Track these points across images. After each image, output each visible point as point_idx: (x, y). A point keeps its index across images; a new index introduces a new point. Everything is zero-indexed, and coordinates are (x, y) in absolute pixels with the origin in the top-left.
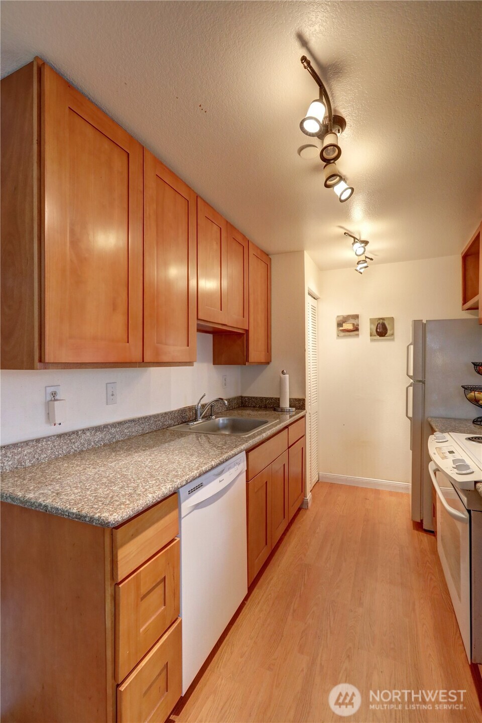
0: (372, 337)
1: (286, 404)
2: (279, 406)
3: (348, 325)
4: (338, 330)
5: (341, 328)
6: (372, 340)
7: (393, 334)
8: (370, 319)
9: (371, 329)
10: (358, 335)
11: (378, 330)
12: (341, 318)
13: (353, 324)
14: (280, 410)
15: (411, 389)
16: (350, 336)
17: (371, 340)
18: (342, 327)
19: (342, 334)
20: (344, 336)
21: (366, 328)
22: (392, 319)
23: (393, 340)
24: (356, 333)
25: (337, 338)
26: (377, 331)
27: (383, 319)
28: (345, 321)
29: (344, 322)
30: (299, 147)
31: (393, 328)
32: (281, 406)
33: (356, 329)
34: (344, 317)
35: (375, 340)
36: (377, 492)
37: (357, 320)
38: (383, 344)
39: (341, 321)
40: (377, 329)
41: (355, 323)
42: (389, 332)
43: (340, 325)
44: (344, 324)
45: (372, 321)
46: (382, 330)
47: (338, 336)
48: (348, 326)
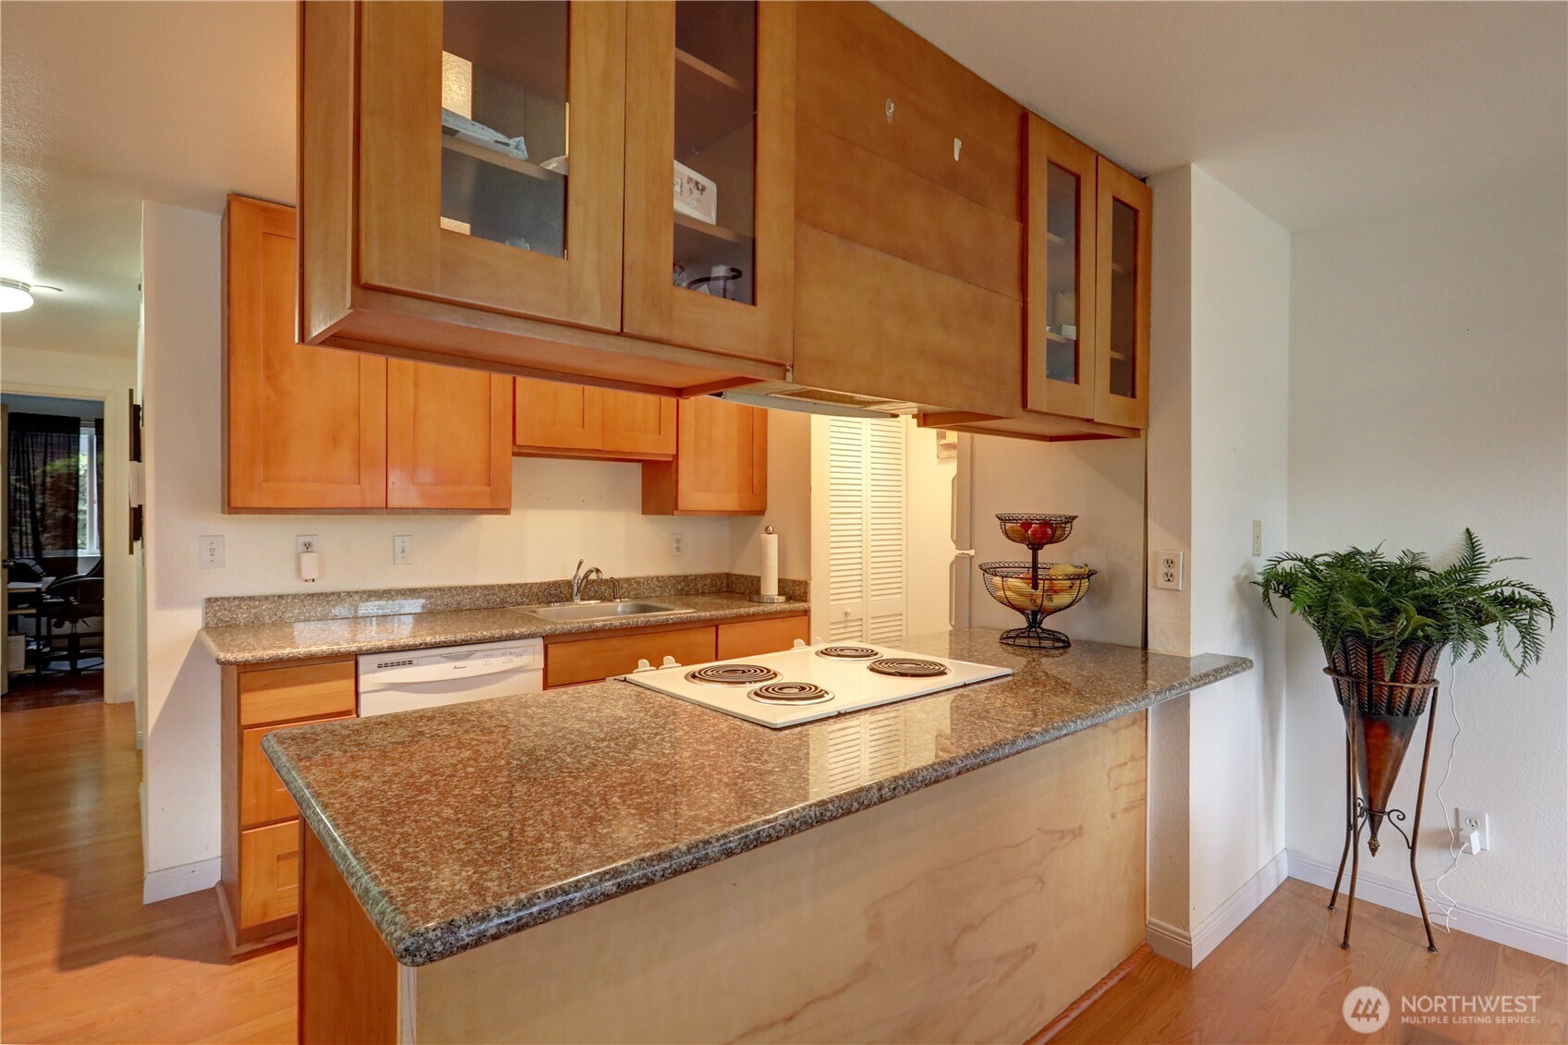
1: (771, 588)
2: (758, 592)
5: (943, 442)
14: (755, 598)
18: (945, 438)
32: (763, 592)
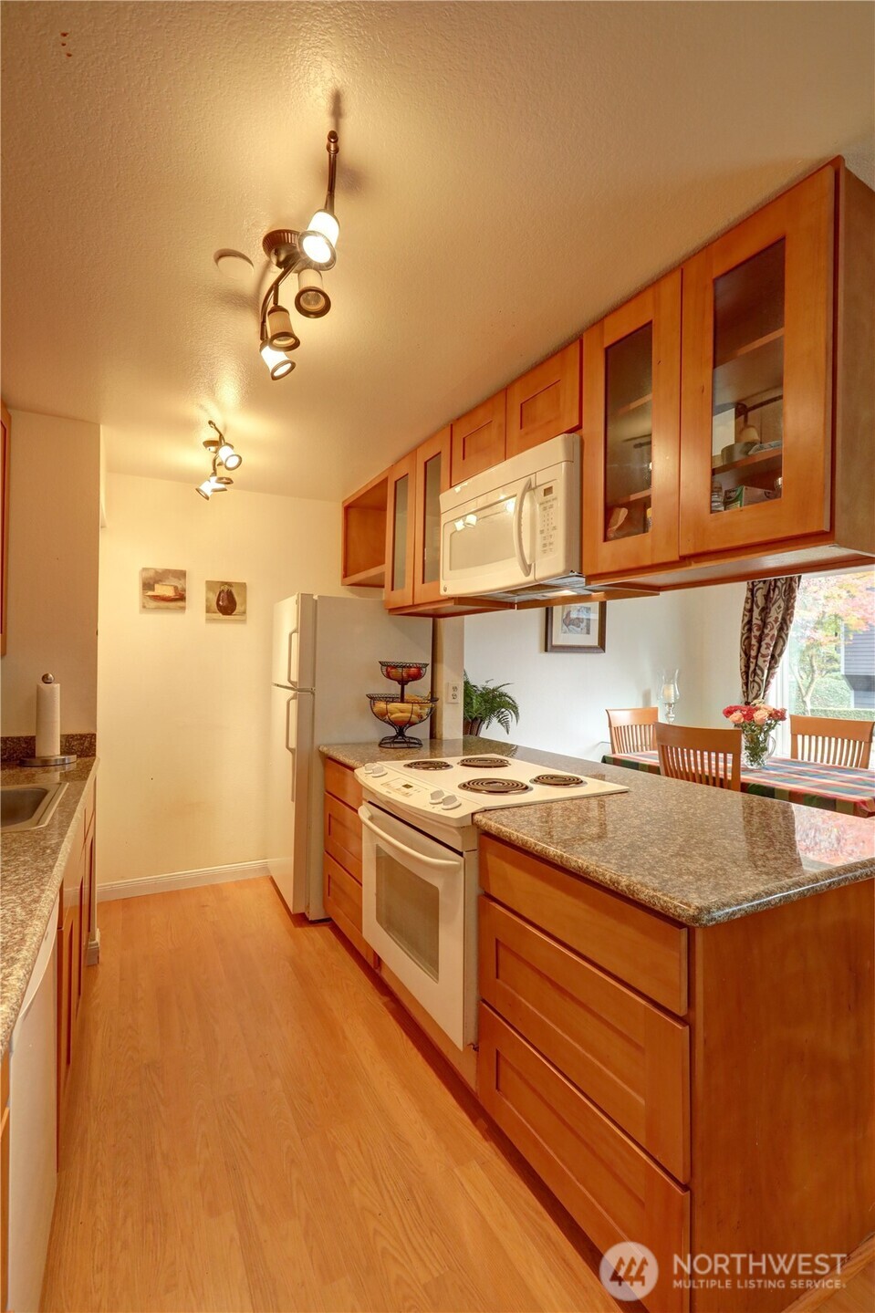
0: (210, 615)
1: (51, 748)
2: (32, 756)
3: (165, 587)
4: (145, 596)
5: (150, 593)
6: (209, 620)
7: (244, 613)
8: (207, 582)
9: (207, 600)
10: (183, 608)
11: (221, 603)
12: (151, 574)
13: (176, 588)
14: (35, 762)
15: (294, 704)
16: (168, 608)
17: (207, 619)
18: (153, 590)
19: (153, 604)
20: (157, 608)
21: (198, 597)
22: (243, 586)
23: (244, 621)
24: (180, 604)
25: (141, 612)
26: (218, 604)
27: (229, 584)
28: (160, 581)
29: (157, 582)
30: (223, 248)
31: (245, 602)
32: (38, 754)
33: (180, 597)
34: (156, 572)
35: (214, 620)
36: (215, 889)
37: (182, 582)
38: (227, 629)
39: (151, 578)
40: (218, 600)
41: (179, 587)
42: (239, 608)
43: (148, 585)
44: (156, 586)
45: (210, 585)
46: (227, 602)
47: (144, 607)
48: (164, 590)
